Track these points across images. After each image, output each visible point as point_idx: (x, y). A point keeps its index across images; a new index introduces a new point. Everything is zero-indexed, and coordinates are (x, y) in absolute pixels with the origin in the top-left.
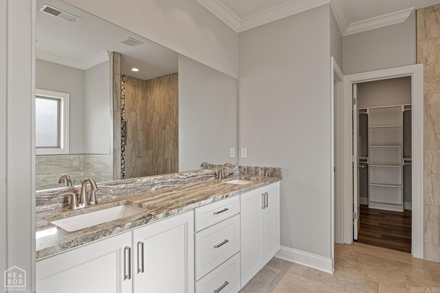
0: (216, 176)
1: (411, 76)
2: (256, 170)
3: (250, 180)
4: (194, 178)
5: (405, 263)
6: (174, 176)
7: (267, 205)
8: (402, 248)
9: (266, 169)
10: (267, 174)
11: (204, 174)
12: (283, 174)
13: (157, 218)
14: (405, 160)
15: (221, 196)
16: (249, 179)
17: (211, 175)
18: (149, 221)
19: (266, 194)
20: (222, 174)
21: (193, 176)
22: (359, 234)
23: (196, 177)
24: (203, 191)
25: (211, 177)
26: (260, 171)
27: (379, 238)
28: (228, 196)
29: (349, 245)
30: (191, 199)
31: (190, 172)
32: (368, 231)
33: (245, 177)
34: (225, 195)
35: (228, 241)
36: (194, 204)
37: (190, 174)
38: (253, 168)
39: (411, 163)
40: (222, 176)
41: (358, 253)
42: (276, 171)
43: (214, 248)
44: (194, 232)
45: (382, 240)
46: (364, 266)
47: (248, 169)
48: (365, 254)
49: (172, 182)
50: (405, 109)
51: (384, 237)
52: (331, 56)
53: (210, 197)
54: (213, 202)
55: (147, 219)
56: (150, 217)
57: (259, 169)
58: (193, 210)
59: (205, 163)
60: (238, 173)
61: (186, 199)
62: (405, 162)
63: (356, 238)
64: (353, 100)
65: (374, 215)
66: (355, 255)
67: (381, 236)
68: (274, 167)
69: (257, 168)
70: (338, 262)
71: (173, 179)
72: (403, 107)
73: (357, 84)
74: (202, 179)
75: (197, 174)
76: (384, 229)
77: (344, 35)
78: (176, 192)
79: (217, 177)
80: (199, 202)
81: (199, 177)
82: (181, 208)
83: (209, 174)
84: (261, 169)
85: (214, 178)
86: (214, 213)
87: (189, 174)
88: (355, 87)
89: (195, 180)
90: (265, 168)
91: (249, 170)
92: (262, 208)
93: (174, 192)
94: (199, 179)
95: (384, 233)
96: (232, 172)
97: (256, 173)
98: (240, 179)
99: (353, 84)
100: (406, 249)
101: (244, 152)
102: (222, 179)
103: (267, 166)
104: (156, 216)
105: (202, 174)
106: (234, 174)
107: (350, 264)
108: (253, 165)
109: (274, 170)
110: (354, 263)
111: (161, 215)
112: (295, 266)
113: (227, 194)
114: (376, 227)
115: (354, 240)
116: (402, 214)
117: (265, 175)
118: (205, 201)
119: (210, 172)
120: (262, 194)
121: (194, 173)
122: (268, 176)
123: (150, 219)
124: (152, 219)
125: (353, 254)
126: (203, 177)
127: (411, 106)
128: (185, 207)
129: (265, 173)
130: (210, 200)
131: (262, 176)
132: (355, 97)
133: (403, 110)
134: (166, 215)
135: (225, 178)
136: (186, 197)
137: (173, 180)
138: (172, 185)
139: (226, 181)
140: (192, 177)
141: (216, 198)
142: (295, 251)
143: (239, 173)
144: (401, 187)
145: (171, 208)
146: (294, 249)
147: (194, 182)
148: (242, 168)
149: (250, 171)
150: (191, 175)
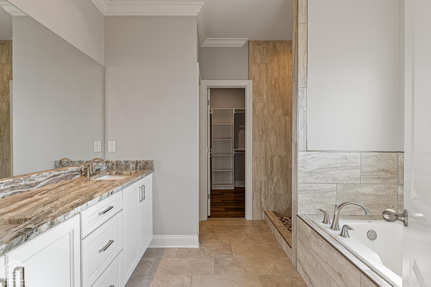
0: (81, 174)
1: (245, 88)
2: (126, 164)
3: (123, 174)
4: (56, 177)
5: (243, 225)
6: (30, 177)
7: (144, 198)
8: (239, 215)
9: (137, 163)
10: (138, 167)
11: (68, 173)
12: (155, 166)
13: (40, 231)
14: (235, 150)
15: (107, 193)
16: (120, 174)
17: (76, 173)
18: (30, 237)
19: (143, 187)
20: (89, 170)
21: (55, 176)
22: (211, 211)
23: (58, 177)
24: (79, 191)
25: (77, 175)
26: (131, 165)
27: (223, 211)
28: (113, 193)
29: (205, 221)
30: (71, 202)
31: (50, 170)
32: (215, 207)
33: (116, 172)
34: (110, 192)
35: (113, 241)
36: (81, 206)
37: (51, 173)
38: (123, 162)
39: (245, 152)
40: (90, 172)
41: (213, 226)
42: (149, 164)
43: (100, 252)
44: (80, 239)
45: (226, 212)
46: (219, 235)
47: (117, 163)
48: (218, 226)
49: (26, 185)
50: (235, 112)
51: (227, 210)
52: (197, 62)
53: (95, 196)
54: (99, 201)
55: (28, 234)
56: (31, 231)
57: (130, 162)
58: (79, 214)
59: (66, 159)
60: (105, 168)
61: (63, 203)
62: (236, 151)
63: (209, 215)
64: (208, 101)
65: (217, 194)
66: (211, 228)
67: (224, 210)
68: (145, 159)
69: (127, 161)
70: (202, 238)
71: (28, 181)
72: (234, 110)
73: (211, 89)
74: (66, 178)
75: (59, 172)
76: (225, 204)
77: (201, 46)
78: (40, 196)
79: (83, 174)
80: (86, 203)
81: (63, 176)
82: (67, 214)
83: (74, 172)
84: (132, 163)
85: (80, 175)
86: (100, 214)
87: (49, 174)
88: (209, 90)
89: (57, 180)
90: (137, 161)
91: (118, 165)
92: (140, 201)
93: (36, 197)
94: (62, 179)
95: (226, 207)
96: (99, 168)
97: (127, 167)
98: (110, 174)
99: (208, 88)
100: (241, 215)
101: (111, 146)
102: (90, 175)
103: (138, 160)
104: (38, 228)
105: (65, 173)
106: (101, 170)
107: (209, 236)
108: (122, 159)
109: (146, 162)
110: (212, 234)
111: (45, 226)
112: (167, 250)
113: (112, 191)
114: (220, 203)
115: (208, 217)
116: (233, 191)
117: (136, 169)
118: (91, 201)
119: (75, 170)
120: (140, 187)
121: (56, 171)
122: (139, 169)
123: (31, 234)
124: (33, 234)
125: (209, 228)
126: (67, 176)
127: (245, 110)
128: (72, 211)
129: (137, 166)
130: (96, 199)
131: (133, 169)
132: (209, 99)
133: (234, 112)
134: (51, 225)
135: (94, 174)
136: (61, 200)
137: (28, 183)
138: (27, 190)
139: (96, 178)
140: (53, 176)
141: (102, 196)
142: (166, 237)
143: (107, 168)
144: (233, 170)
145: (54, 216)
146: (165, 235)
147: (56, 183)
148: (110, 162)
149: (120, 166)
150: (52, 175)
